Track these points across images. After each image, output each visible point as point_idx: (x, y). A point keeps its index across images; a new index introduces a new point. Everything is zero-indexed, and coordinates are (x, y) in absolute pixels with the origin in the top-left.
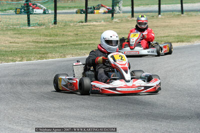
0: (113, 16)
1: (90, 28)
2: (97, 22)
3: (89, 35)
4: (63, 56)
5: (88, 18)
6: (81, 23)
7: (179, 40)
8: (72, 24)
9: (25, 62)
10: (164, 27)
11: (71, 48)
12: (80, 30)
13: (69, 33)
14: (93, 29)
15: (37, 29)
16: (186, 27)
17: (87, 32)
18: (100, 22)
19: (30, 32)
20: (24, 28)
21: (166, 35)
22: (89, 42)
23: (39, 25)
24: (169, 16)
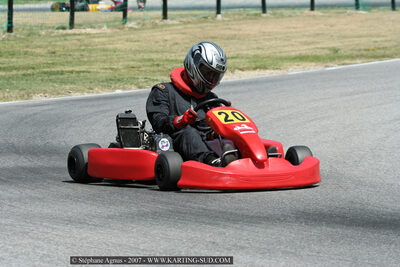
0: (125, 15)
1: (79, 40)
2: (91, 27)
3: (77, 54)
4: (26, 96)
5: (76, 21)
6: (61, 31)
7: (258, 64)
8: (43, 33)
10: (228, 39)
11: (42, 80)
12: (59, 43)
13: (38, 51)
14: (86, 42)
16: (268, 40)
17: (74, 48)
18: (100, 27)
21: (232, 54)
22: (77, 69)
24: (237, 17)
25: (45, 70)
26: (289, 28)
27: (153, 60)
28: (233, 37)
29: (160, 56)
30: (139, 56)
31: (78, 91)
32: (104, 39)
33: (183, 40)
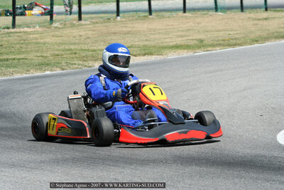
0: (51, 18)
1: (18, 36)
2: (28, 27)
3: (18, 46)
5: (17, 22)
6: (6, 30)
7: (146, 51)
10: (124, 34)
12: (5, 39)
14: (24, 37)
16: (155, 34)
17: (16, 42)
18: (34, 27)
21: (128, 45)
22: (18, 57)
24: (131, 18)
26: (168, 25)
27: (71, 50)
28: (128, 33)
29: (77, 47)
30: (62, 47)
31: (18, 72)
32: (37, 36)
33: (93, 35)
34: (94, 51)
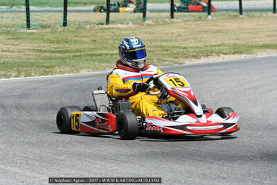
0: (144, 15)
1: (112, 32)
2: (121, 23)
3: (111, 42)
4: (75, 71)
5: (111, 19)
6: (100, 26)
7: (236, 50)
8: (88, 27)
9: (22, 78)
10: (215, 32)
11: (87, 60)
12: (99, 34)
13: (84, 39)
14: (117, 34)
15: (40, 33)
16: (245, 33)
17: (109, 37)
18: (127, 24)
19: (31, 37)
20: (21, 30)
21: (219, 43)
22: (111, 52)
23: (42, 27)
24: (222, 17)
25: (90, 52)
26: (257, 25)
27: (163, 47)
28: (219, 31)
29: (168, 44)
30: (154, 44)
31: (111, 67)
32: (130, 32)
33: (184, 32)
34: (185, 48)
